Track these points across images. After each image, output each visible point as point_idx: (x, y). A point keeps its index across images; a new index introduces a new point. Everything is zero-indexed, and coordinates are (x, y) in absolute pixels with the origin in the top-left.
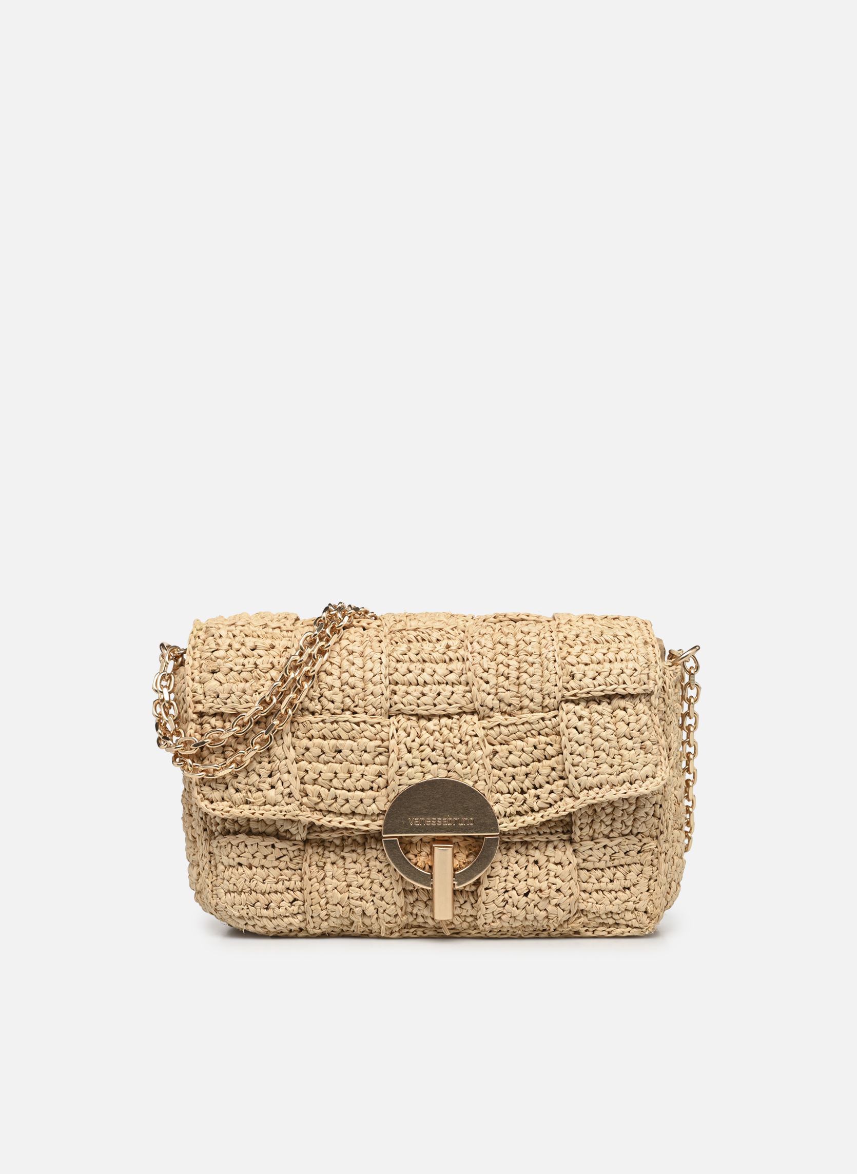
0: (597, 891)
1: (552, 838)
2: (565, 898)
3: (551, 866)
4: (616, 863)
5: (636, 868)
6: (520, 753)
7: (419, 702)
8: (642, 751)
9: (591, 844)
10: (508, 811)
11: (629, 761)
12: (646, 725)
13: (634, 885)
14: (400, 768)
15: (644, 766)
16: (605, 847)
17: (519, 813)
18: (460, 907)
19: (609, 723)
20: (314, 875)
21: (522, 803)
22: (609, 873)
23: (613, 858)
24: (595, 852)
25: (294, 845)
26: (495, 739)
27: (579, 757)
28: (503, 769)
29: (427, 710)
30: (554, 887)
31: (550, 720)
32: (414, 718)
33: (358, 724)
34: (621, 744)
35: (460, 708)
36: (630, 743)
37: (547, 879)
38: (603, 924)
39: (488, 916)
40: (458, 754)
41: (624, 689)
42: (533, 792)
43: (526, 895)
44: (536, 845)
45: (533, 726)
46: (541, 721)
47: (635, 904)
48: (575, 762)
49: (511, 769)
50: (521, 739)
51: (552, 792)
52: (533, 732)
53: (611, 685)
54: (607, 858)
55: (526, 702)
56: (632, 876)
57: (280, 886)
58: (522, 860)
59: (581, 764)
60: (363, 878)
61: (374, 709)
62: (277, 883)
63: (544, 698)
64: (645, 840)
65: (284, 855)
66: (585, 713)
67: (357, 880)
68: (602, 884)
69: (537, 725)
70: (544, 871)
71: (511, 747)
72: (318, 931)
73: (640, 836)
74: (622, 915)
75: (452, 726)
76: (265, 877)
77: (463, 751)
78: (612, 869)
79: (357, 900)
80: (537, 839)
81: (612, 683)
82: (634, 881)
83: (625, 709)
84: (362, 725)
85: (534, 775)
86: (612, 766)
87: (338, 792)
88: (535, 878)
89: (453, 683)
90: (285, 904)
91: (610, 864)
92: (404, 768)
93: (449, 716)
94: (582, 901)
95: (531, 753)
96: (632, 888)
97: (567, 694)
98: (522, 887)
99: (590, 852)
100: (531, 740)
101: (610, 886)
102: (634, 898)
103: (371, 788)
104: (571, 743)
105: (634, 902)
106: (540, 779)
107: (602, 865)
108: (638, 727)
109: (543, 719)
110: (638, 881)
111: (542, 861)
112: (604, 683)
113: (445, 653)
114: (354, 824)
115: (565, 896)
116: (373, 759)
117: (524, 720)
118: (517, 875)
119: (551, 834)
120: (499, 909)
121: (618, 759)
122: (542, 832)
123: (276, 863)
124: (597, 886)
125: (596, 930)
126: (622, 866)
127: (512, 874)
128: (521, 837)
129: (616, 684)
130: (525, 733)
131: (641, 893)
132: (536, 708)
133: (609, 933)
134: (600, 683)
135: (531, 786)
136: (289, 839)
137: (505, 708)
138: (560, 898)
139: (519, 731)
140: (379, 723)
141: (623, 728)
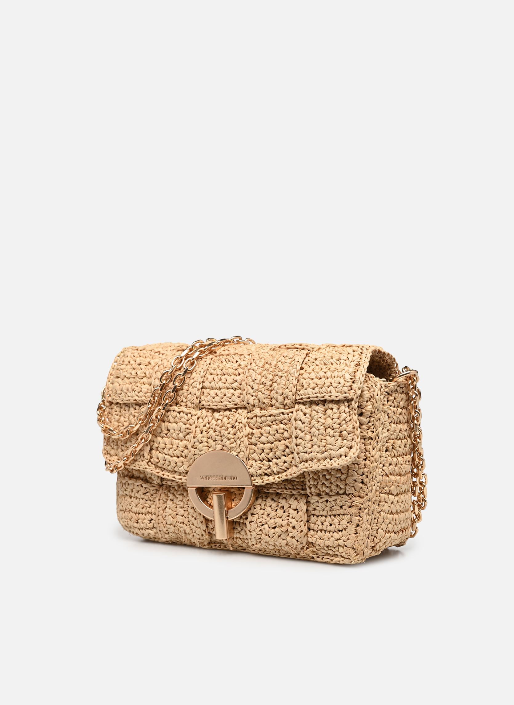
0: (321, 531)
1: (294, 492)
2: (298, 533)
3: (291, 511)
4: (334, 513)
5: (347, 517)
6: (268, 435)
7: (213, 400)
8: (340, 438)
9: (316, 498)
10: (259, 472)
11: (330, 444)
12: (345, 420)
13: (345, 529)
14: (195, 443)
15: (340, 448)
16: (327, 501)
17: (266, 474)
18: (239, 533)
19: (321, 418)
20: (160, 505)
21: (267, 467)
22: (329, 519)
23: (332, 509)
24: (320, 504)
25: (154, 486)
26: (254, 425)
27: (301, 440)
28: (257, 445)
29: (216, 406)
30: (291, 525)
31: (288, 414)
32: (210, 411)
33: (179, 413)
34: (327, 432)
35: (236, 405)
36: (332, 432)
37: (288, 519)
38: (327, 554)
39: (253, 540)
40: (229, 435)
41: (330, 396)
42: (275, 461)
43: (274, 528)
44: (284, 496)
45: (276, 417)
46: (281, 415)
47: (344, 542)
48: (298, 443)
49: (262, 445)
50: (269, 426)
51: (285, 462)
52: (277, 422)
53: (322, 393)
54: (328, 509)
55: (274, 402)
56: (344, 523)
57: (144, 511)
58: (274, 505)
59: (301, 445)
60: (184, 511)
61: (190, 404)
62: (143, 508)
63: (285, 400)
64: (354, 499)
65: (148, 492)
66: (308, 411)
67: (182, 512)
68: (324, 526)
69: (279, 417)
70: (286, 514)
71: (262, 431)
72: (164, 540)
73: (350, 496)
74: (337, 549)
75: (230, 417)
76: (137, 504)
77: (232, 432)
78: (332, 516)
79: (180, 523)
80: (285, 492)
81: (323, 392)
82: (345, 526)
83: (332, 409)
84: (182, 413)
85: (275, 450)
86: (319, 447)
87: (166, 456)
88: (280, 518)
89: (236, 389)
90: (146, 521)
91: (330, 513)
92: (197, 444)
93: (230, 410)
94: (311, 536)
95: (275, 435)
96: (344, 531)
97: (298, 397)
98: (271, 522)
99: (317, 504)
100: (275, 427)
101: (329, 528)
102: (344, 538)
103: (182, 456)
104: (296, 430)
105: (344, 541)
106: (279, 453)
107: (324, 513)
108: (339, 421)
109: (283, 413)
110: (347, 526)
111: (286, 506)
112: (319, 392)
113: (237, 369)
114: (174, 478)
115: (298, 532)
116: (184, 437)
117: (270, 413)
118: (269, 515)
119: (294, 489)
120: (258, 536)
121: (323, 443)
122: (287, 488)
123: (143, 496)
124: (320, 527)
125: (324, 558)
126: (339, 515)
127: (266, 513)
128: (275, 490)
129: (325, 393)
130: (272, 422)
131: (350, 535)
132: (279, 406)
133: (332, 560)
134: (316, 392)
135: (274, 457)
136: (151, 483)
137: (261, 405)
138: (294, 533)
139: (267, 421)
140: (190, 413)
141: (329, 421)
